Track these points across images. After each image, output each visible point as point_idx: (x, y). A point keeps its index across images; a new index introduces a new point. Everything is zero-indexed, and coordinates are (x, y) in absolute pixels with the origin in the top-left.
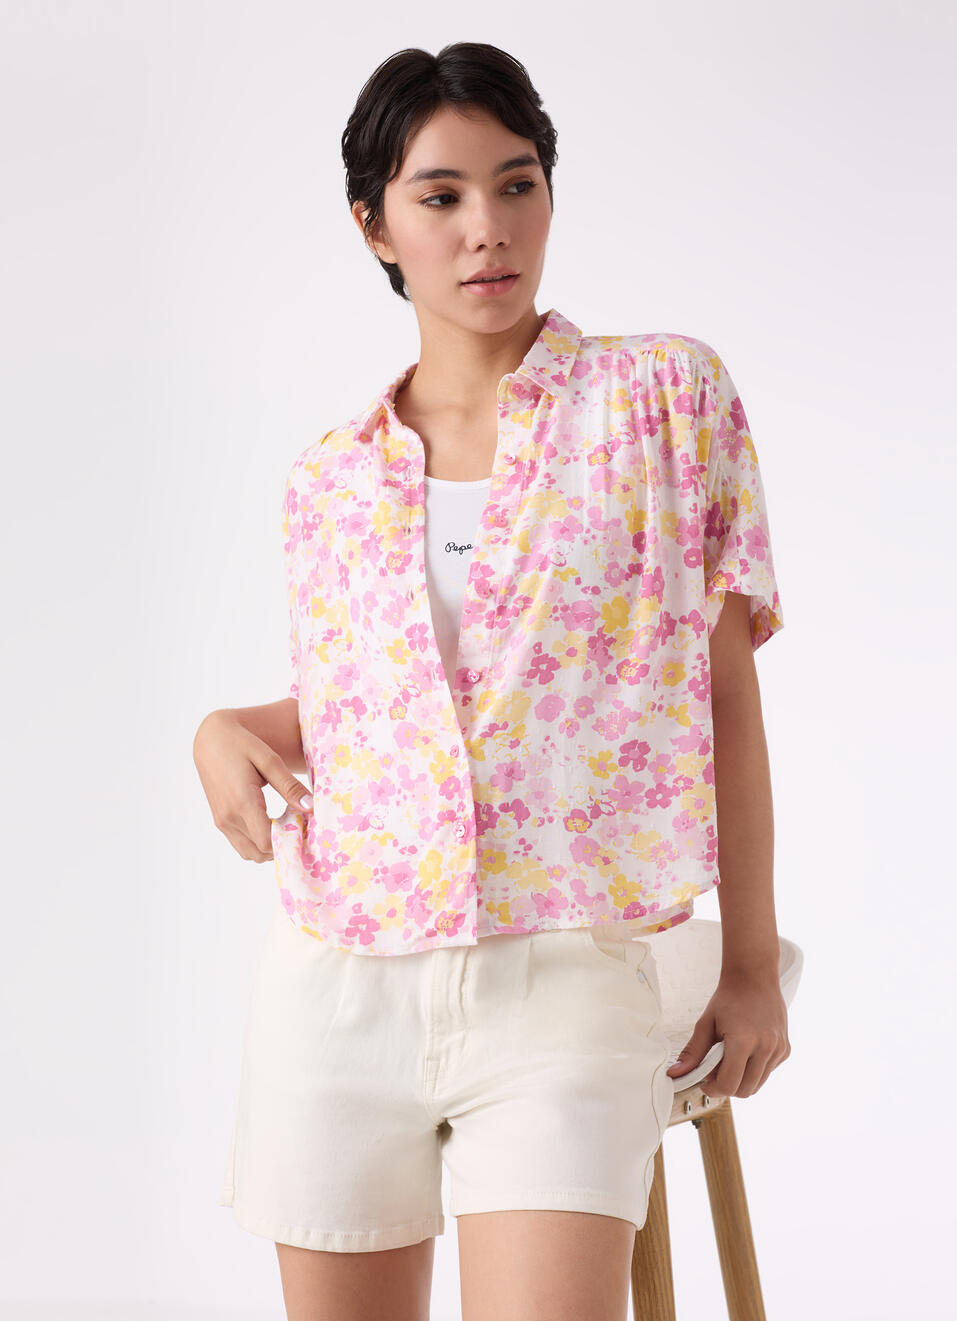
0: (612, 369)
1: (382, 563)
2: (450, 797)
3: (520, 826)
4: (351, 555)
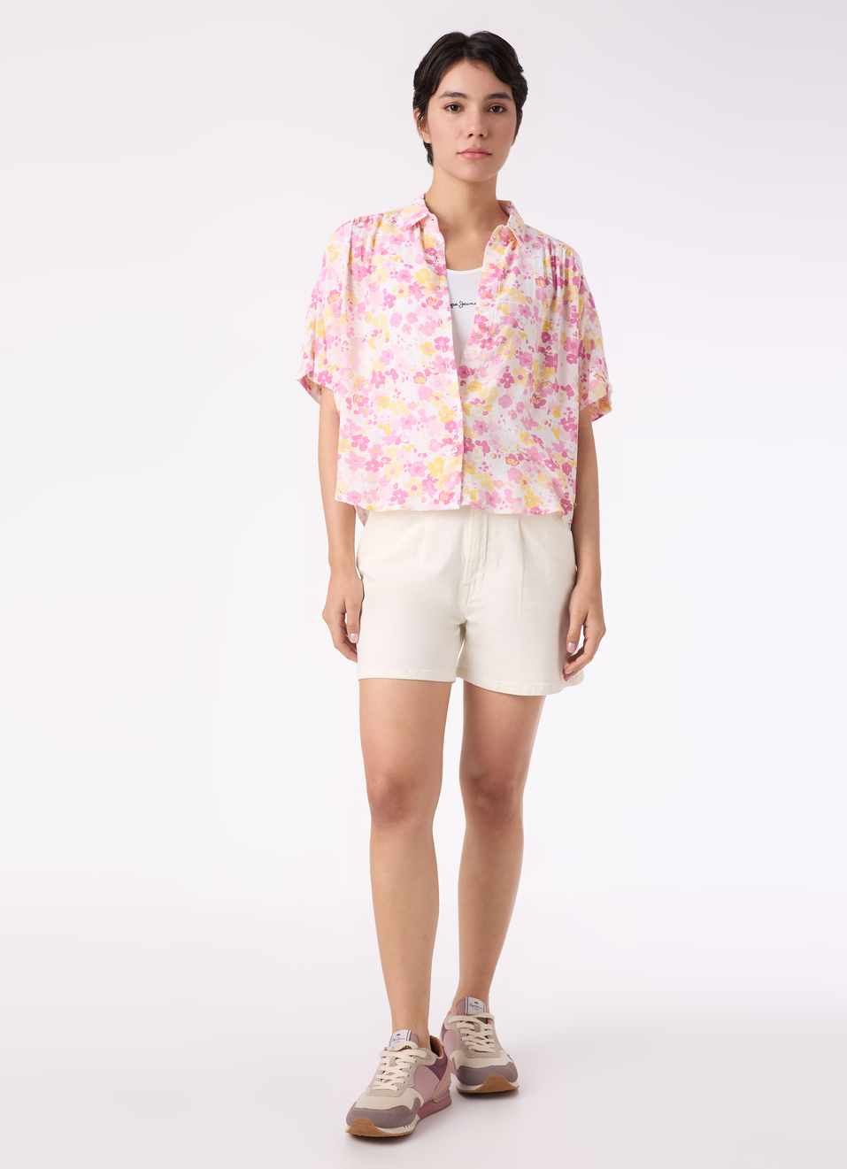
1: (423, 301)
2: (451, 431)
4: (401, 291)
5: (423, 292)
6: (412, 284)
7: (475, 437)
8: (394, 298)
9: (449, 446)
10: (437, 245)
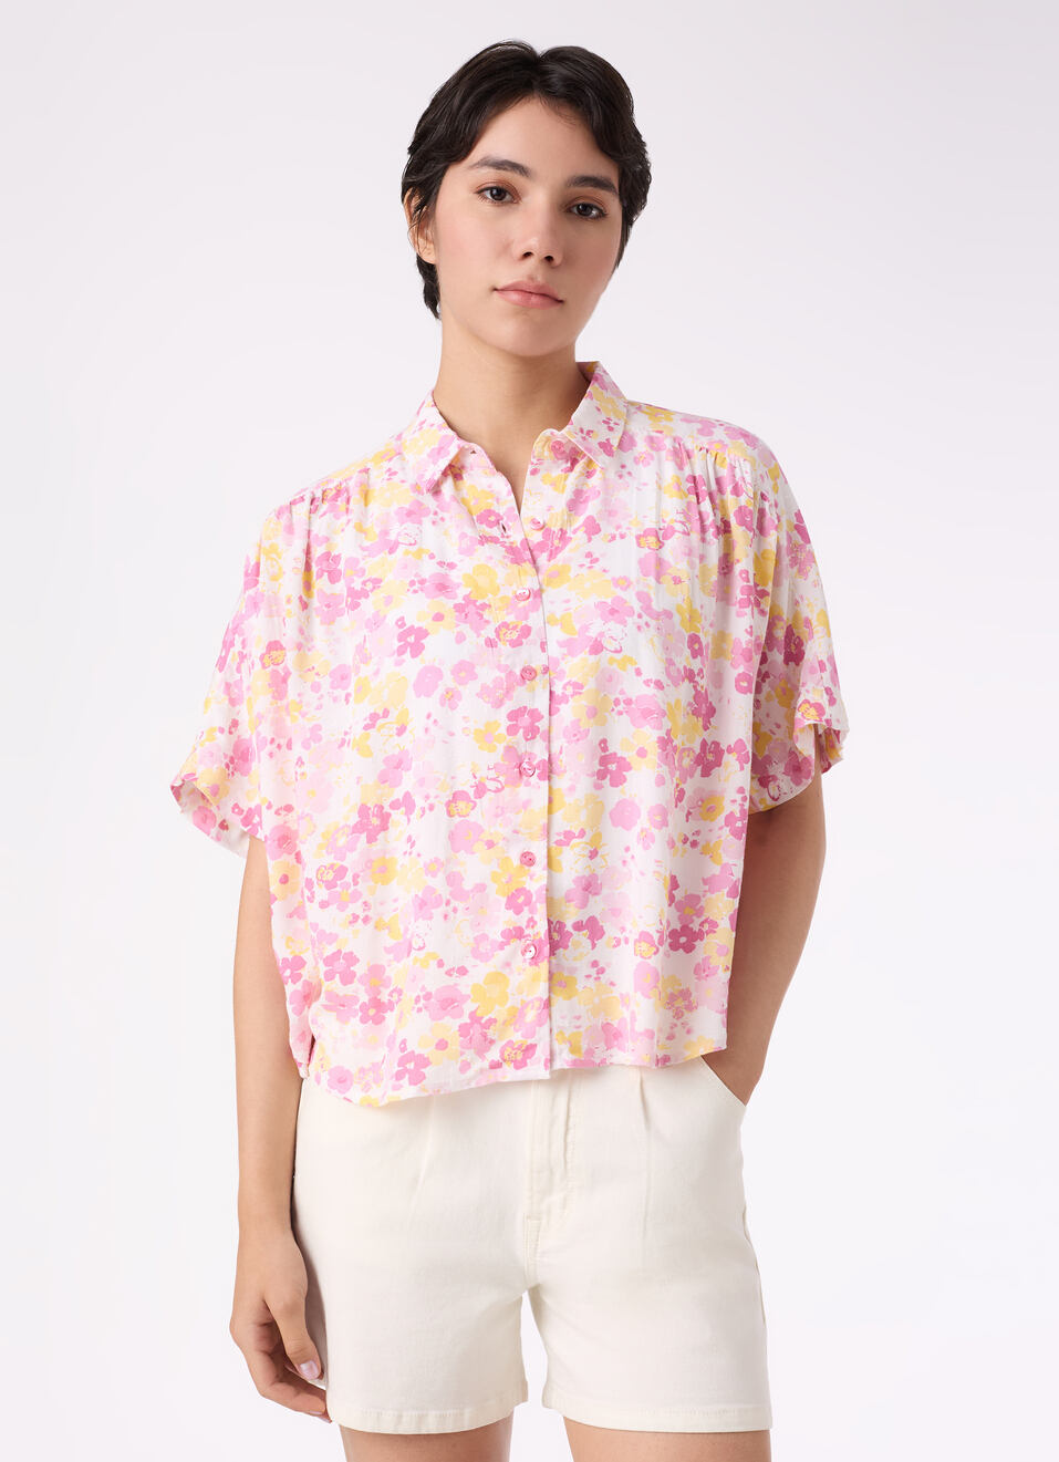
3: (594, 946)
4: (438, 617)
5: (486, 617)
6: (461, 601)
7: (571, 916)
8: (422, 634)
9: (517, 945)
10: (498, 500)
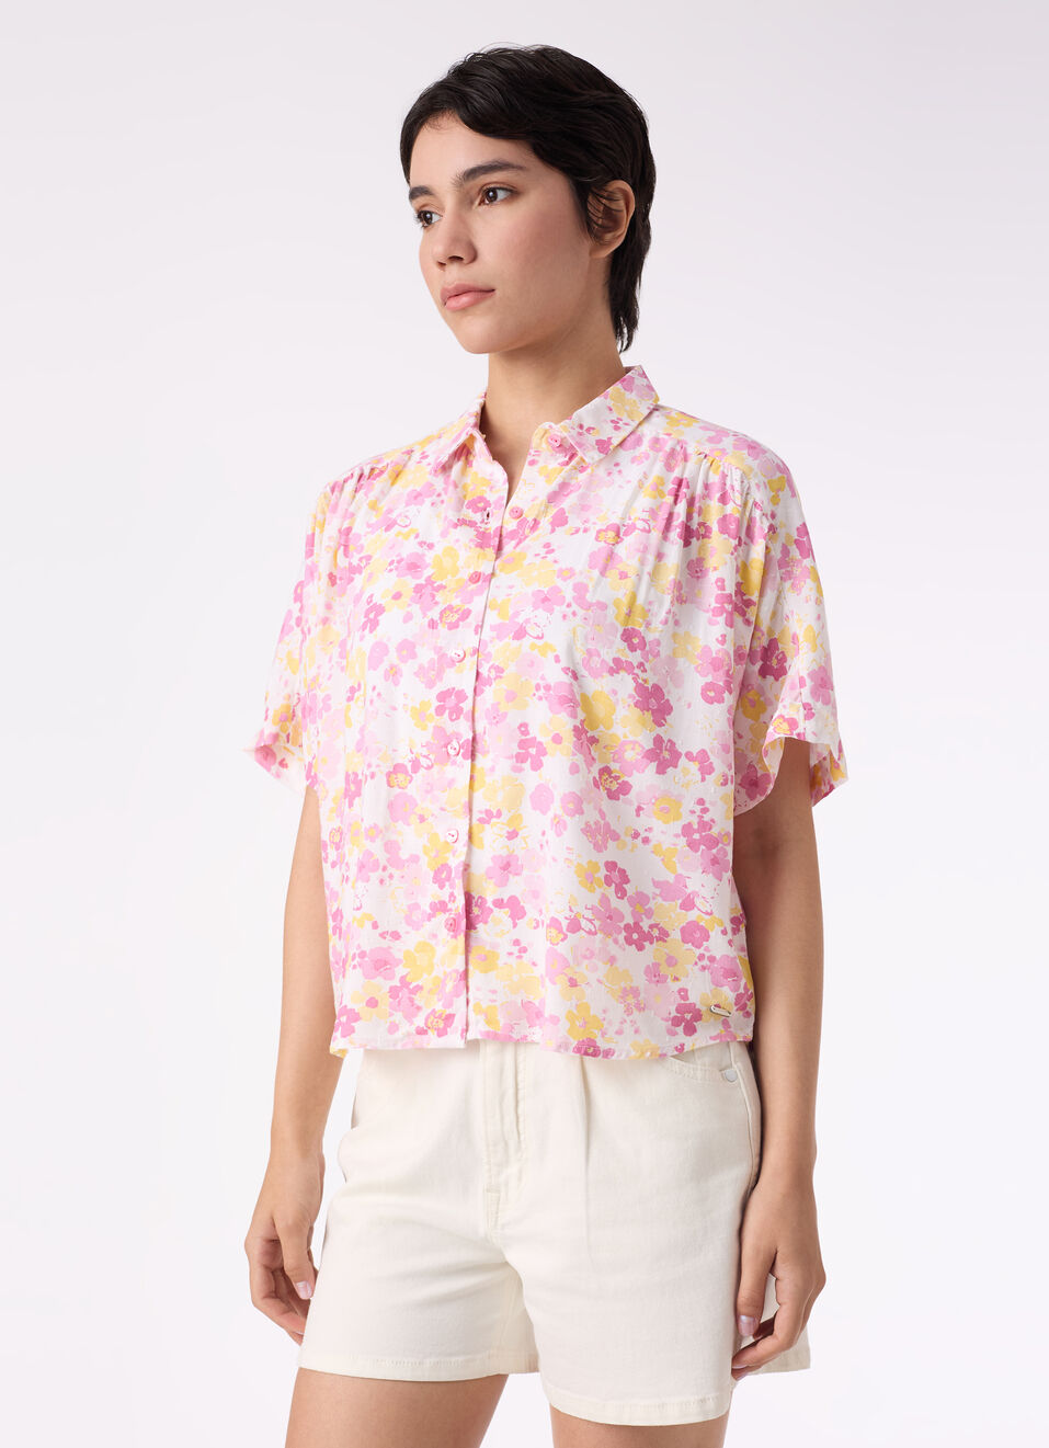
0: (661, 454)
1: (434, 614)
2: (441, 887)
3: (515, 925)
4: (397, 596)
6: (422, 581)
7: (491, 892)
10: (491, 488)
